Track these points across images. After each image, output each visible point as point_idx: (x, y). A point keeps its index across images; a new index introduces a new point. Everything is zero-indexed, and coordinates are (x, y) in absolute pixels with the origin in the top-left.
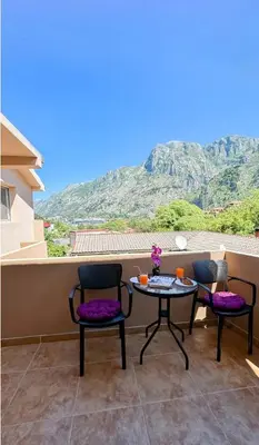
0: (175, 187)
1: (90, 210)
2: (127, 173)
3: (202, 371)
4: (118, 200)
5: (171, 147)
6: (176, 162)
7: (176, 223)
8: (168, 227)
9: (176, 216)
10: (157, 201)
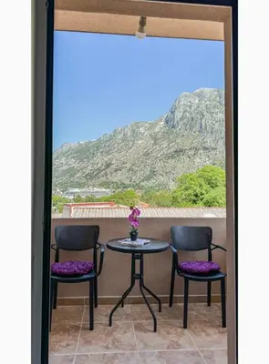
0: (205, 149)
1: (90, 176)
2: (142, 130)
3: (204, 334)
4: (128, 165)
5: (200, 96)
6: (207, 116)
7: (206, 197)
8: (194, 202)
9: (206, 187)
10: (182, 167)
